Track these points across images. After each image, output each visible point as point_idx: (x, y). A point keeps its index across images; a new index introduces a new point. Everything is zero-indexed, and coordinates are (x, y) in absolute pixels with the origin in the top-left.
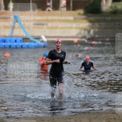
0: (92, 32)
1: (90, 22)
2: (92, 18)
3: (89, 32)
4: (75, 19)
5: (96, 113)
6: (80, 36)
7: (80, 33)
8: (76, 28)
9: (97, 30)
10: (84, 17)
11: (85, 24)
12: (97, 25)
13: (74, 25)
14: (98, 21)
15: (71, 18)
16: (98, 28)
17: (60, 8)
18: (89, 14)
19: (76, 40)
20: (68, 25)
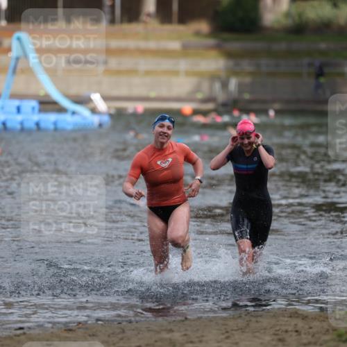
0: (233, 83)
1: (229, 55)
2: (236, 45)
3: (225, 85)
4: (185, 48)
6: (200, 96)
7: (198, 89)
8: (188, 74)
9: (248, 80)
10: (211, 41)
11: (215, 63)
12: (247, 65)
13: (183, 65)
14: (251, 54)
15: (175, 45)
16: (251, 73)
17: (143, 17)
18: (226, 35)
19: (187, 108)
20: (166, 64)
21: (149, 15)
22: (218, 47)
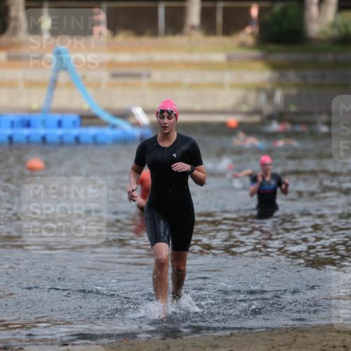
0: (279, 96)
1: (275, 67)
2: (280, 57)
3: (270, 97)
4: (230, 59)
5: (290, 331)
6: (245, 108)
7: (244, 100)
8: (234, 86)
9: (293, 91)
10: (256, 53)
11: (260, 74)
12: (292, 76)
13: (228, 77)
14: (297, 66)
15: (219, 57)
16: (296, 85)
17: (187, 29)
18: (271, 47)
19: (233, 120)
20: (211, 77)
21: (193, 27)
22: (264, 59)
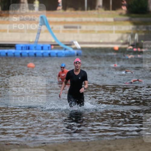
1: (135, 24)
2: (138, 20)
4: (115, 20)
6: (122, 41)
7: (122, 38)
8: (116, 32)
9: (143, 34)
10: (127, 18)
11: (128, 27)
13: (114, 28)
15: (111, 20)
16: (144, 32)
18: (133, 15)
20: (107, 28)
21: (99, 7)
22: (130, 20)
